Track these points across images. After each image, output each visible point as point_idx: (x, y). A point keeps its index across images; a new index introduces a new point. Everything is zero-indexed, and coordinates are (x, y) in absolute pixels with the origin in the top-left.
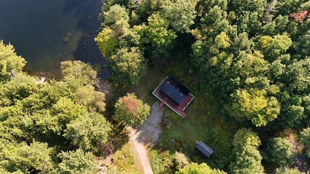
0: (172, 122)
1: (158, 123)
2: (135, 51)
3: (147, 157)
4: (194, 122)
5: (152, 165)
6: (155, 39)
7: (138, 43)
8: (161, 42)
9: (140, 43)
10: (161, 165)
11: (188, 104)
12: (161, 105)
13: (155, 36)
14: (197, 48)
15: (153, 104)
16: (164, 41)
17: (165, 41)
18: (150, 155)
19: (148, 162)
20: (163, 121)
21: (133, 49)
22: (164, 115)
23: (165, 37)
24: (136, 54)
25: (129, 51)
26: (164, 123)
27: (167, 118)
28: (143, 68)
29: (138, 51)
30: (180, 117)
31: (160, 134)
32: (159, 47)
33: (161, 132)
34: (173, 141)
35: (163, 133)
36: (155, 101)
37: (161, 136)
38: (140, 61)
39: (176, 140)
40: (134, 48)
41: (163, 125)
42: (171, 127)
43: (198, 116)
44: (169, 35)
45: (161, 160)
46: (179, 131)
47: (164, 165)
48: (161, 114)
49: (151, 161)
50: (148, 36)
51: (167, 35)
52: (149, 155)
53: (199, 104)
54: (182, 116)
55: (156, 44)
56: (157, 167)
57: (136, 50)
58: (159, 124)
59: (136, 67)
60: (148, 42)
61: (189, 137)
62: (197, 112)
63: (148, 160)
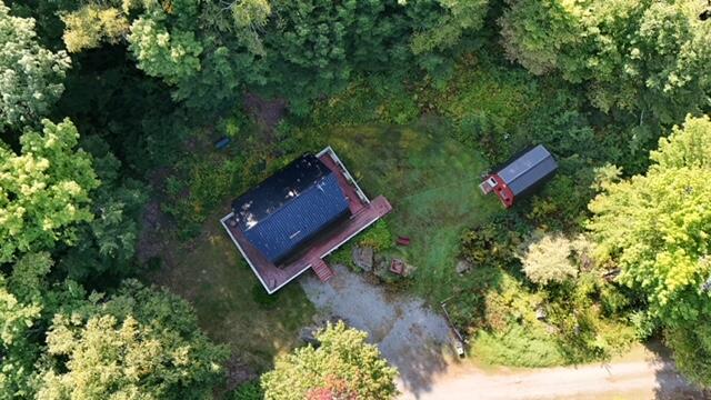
0: (394, 250)
1: (382, 303)
2: (70, 334)
3: (497, 377)
4: (415, 175)
5: (525, 365)
6: (47, 225)
7: (34, 310)
8: (73, 200)
9: (36, 296)
10: (536, 333)
11: (347, 175)
12: (322, 272)
13: (27, 218)
14: (162, 53)
15: (308, 302)
16: (72, 187)
17: (72, 178)
18: (492, 362)
19: (516, 377)
20: (382, 282)
21: (58, 341)
22: (363, 270)
23: (53, 177)
24: (92, 334)
25: (61, 363)
26: (389, 279)
27: (375, 264)
28: (165, 309)
29: (76, 318)
30: (387, 218)
31: (425, 306)
32: (90, 218)
33: (422, 302)
34: (461, 266)
35: (426, 296)
36: (302, 291)
37: (432, 303)
38: (129, 321)
39: (461, 257)
40: (50, 337)
41: (396, 286)
42: (411, 260)
43: (396, 156)
44: (46, 153)
45: (518, 329)
46: (433, 234)
47: (537, 323)
48: (354, 283)
49: (513, 364)
50: (17, 252)
51: (45, 163)
52: (491, 365)
53: (359, 141)
54: (384, 211)
55: (73, 224)
56: (539, 347)
57: (71, 326)
58: (388, 300)
59: (153, 345)
60: (44, 262)
61: (462, 210)
62: (383, 156)
63: (506, 373)
